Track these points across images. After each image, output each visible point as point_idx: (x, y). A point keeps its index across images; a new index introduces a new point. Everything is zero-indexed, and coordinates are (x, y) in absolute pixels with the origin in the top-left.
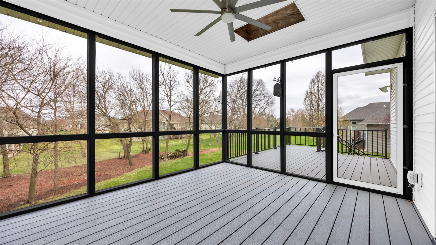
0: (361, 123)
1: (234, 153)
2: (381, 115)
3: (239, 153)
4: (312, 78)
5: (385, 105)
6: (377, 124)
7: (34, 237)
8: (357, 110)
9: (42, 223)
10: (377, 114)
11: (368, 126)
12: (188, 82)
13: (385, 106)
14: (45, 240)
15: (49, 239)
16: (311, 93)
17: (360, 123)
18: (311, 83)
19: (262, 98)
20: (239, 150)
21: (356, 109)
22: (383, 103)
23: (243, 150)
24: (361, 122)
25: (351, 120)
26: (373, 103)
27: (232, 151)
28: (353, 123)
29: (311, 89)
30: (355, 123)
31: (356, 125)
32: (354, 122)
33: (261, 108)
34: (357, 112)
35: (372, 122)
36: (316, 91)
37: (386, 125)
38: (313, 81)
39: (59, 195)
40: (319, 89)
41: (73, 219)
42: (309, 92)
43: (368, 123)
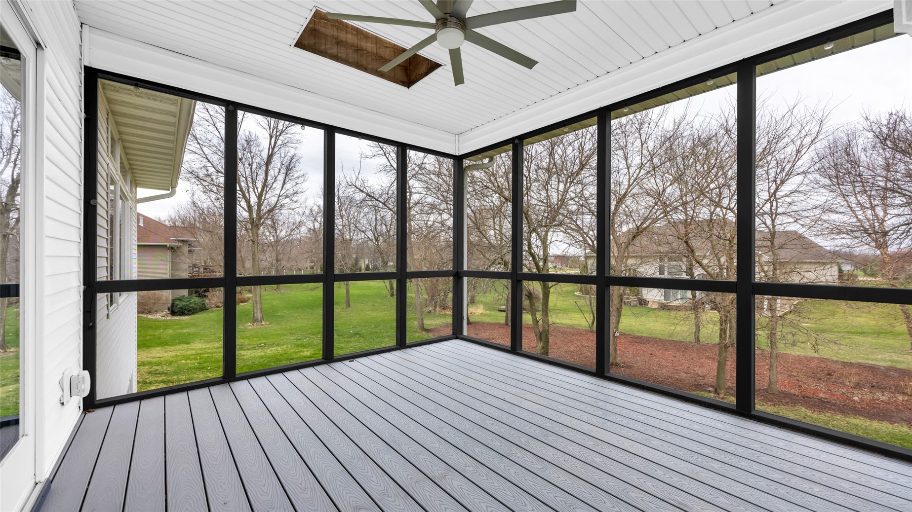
7: (755, 467)
9: (780, 453)
14: (767, 485)
15: (776, 489)
39: (769, 403)
41: (841, 486)
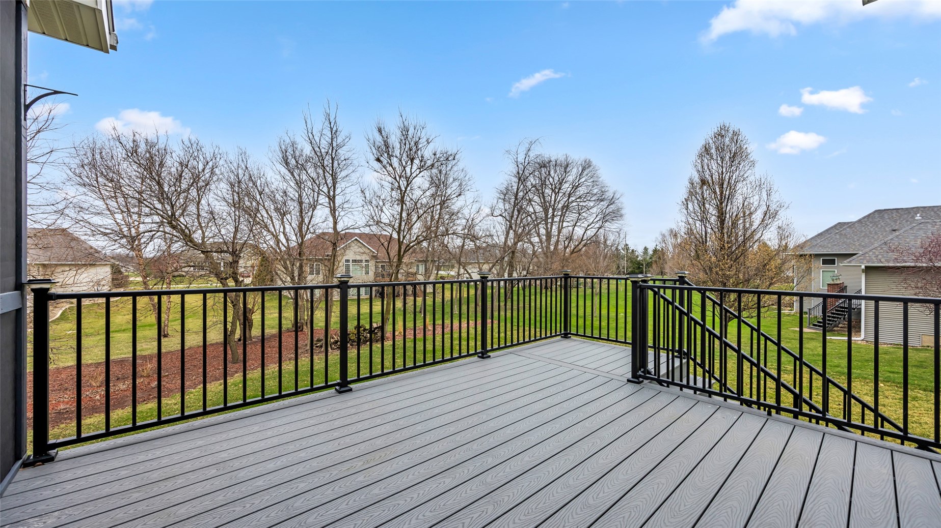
0: (849, 262)
1: (502, 335)
2: (908, 240)
3: (515, 336)
4: (703, 143)
5: (918, 215)
6: (898, 265)
8: (838, 230)
10: (897, 236)
11: (868, 270)
12: (378, 160)
13: (918, 217)
16: (703, 182)
17: (846, 262)
18: (701, 156)
19: (592, 204)
20: (515, 328)
21: (835, 226)
22: (915, 210)
23: (527, 328)
24: (848, 260)
25: (818, 256)
26: (885, 210)
27: (496, 330)
28: (825, 262)
29: (701, 172)
30: (833, 262)
31: (835, 268)
32: (829, 260)
33: (588, 226)
34: (837, 233)
35: (882, 260)
36: (716, 176)
37: (926, 267)
38: (707, 149)
40: (722, 171)
42: (697, 179)
43: (868, 262)
